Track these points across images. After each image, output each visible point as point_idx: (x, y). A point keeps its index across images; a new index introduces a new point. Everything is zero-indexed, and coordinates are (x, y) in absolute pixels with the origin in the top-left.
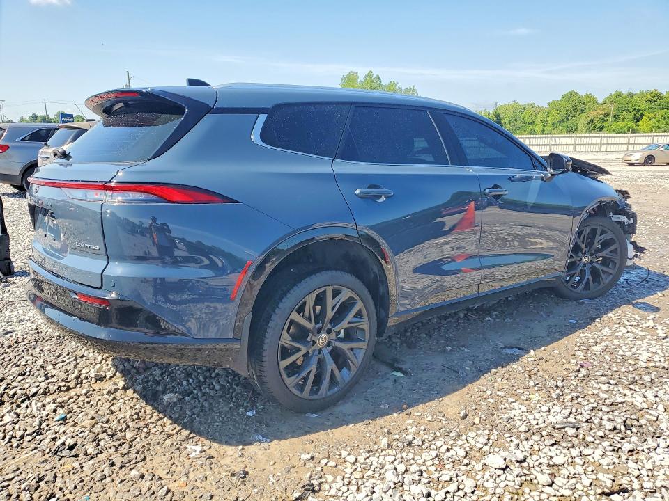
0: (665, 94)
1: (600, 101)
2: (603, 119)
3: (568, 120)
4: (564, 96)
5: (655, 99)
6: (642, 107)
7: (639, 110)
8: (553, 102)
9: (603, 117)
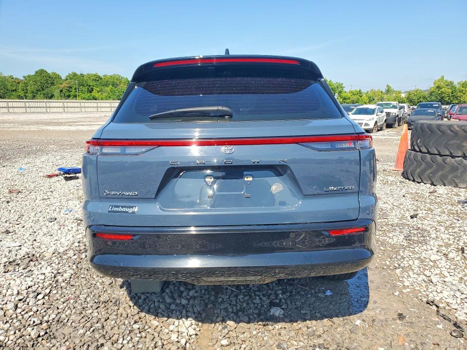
0: (102, 76)
1: (63, 78)
2: (69, 90)
3: (43, 90)
4: (37, 72)
5: (98, 79)
6: (91, 84)
7: (90, 86)
8: (29, 76)
9: (68, 89)
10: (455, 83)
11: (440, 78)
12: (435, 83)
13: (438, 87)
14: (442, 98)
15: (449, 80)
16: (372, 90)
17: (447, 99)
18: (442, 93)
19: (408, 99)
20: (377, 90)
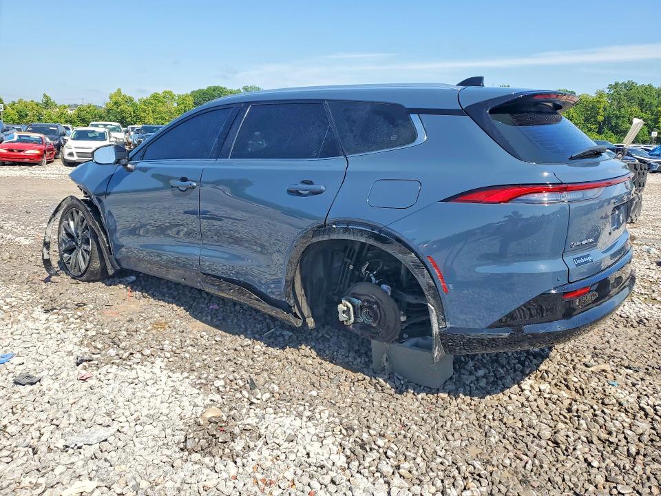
10: (136, 100)
11: (115, 91)
12: (111, 98)
13: (116, 103)
14: (123, 118)
15: (128, 95)
16: (20, 101)
17: (129, 120)
18: (122, 111)
19: (78, 117)
20: (29, 100)
